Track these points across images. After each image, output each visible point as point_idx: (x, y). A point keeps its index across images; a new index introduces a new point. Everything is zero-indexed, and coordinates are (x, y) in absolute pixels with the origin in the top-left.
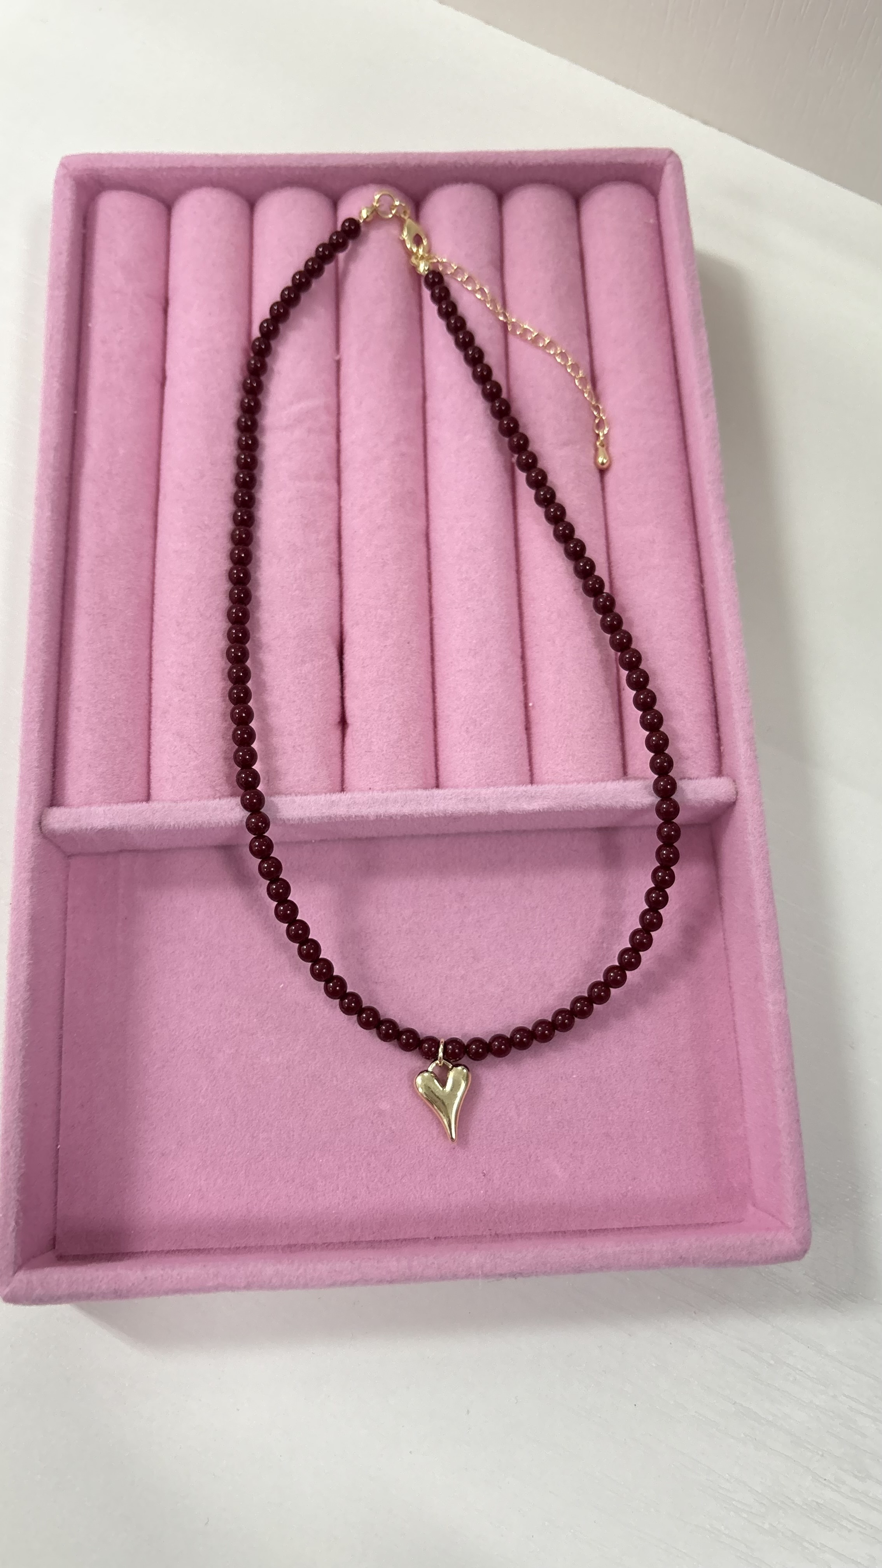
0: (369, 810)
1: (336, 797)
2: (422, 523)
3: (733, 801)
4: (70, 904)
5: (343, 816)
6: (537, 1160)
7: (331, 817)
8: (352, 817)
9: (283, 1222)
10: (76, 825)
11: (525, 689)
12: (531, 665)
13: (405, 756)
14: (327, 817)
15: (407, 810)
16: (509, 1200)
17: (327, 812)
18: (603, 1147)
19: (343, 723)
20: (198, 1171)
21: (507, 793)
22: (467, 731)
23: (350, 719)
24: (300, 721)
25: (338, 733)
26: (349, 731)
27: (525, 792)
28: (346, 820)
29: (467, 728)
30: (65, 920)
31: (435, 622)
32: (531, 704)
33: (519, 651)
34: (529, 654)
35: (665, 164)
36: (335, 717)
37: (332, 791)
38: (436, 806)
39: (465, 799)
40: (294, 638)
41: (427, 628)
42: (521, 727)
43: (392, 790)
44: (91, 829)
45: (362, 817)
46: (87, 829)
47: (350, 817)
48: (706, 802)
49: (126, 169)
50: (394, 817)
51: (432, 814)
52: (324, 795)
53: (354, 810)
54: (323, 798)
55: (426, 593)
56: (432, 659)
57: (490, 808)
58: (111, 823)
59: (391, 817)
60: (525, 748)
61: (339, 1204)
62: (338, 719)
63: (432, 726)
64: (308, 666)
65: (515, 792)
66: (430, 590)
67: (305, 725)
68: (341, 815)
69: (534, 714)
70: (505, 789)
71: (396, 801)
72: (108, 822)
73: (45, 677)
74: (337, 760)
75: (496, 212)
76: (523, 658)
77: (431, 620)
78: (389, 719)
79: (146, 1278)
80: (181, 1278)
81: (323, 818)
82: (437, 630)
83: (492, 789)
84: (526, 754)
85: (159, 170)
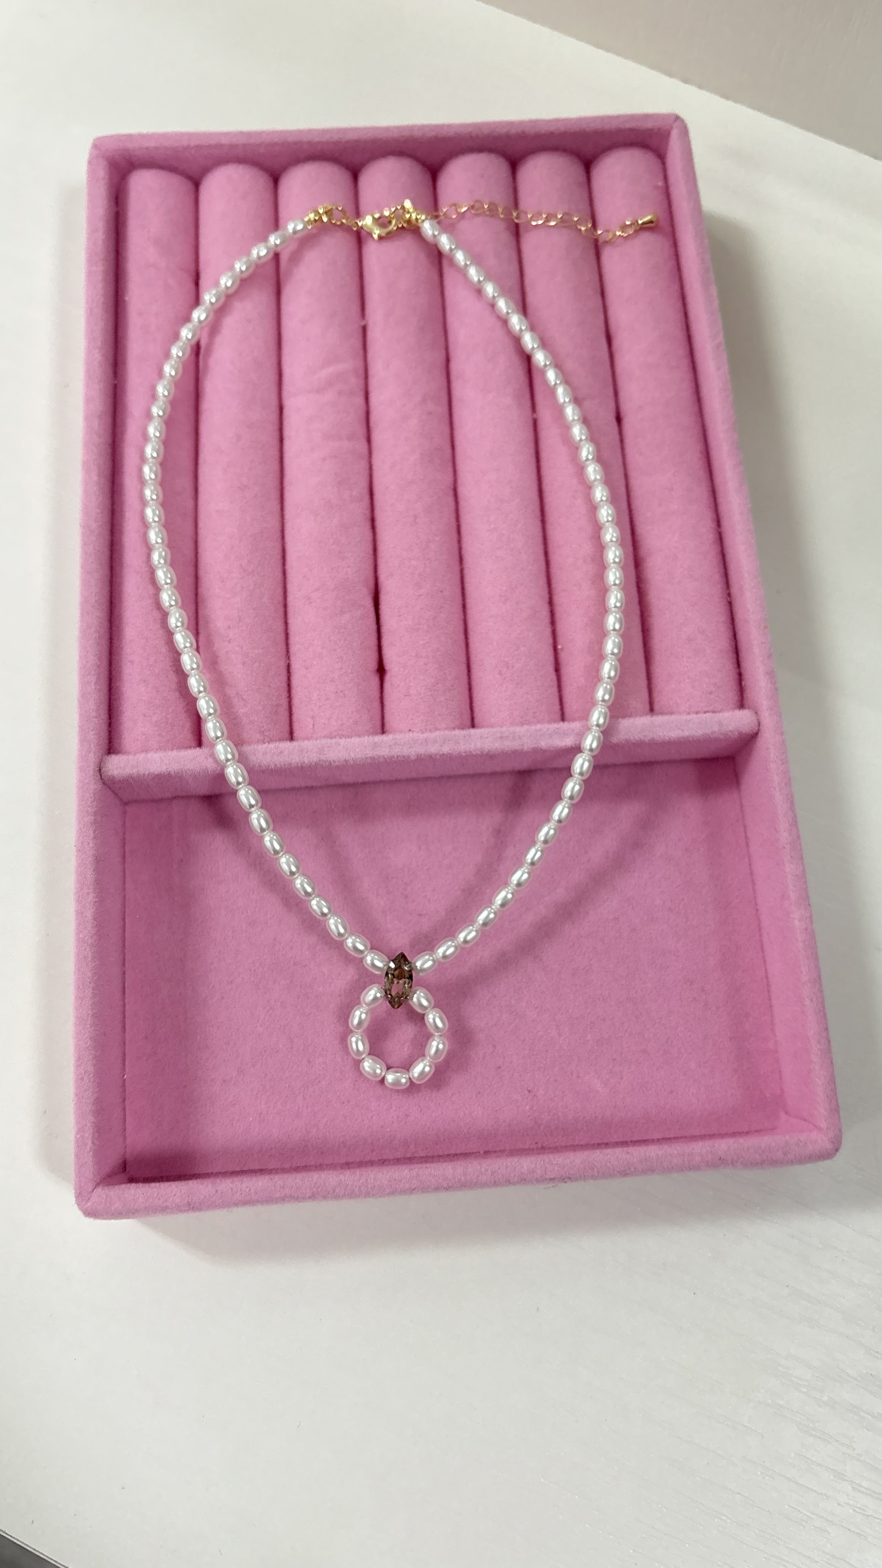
0: (410, 750)
1: (378, 738)
2: (448, 479)
3: (755, 731)
4: (127, 849)
5: (386, 757)
6: (578, 1077)
7: (374, 758)
8: (394, 757)
9: (341, 1141)
10: (135, 771)
11: (554, 633)
12: (558, 610)
13: (442, 699)
14: (371, 758)
15: (446, 749)
16: (554, 1115)
17: (370, 753)
18: (640, 1063)
19: (381, 670)
20: (259, 1095)
21: (540, 730)
22: (500, 673)
23: (388, 665)
24: (341, 669)
25: (375, 680)
26: (387, 678)
27: (558, 729)
28: (388, 760)
29: (500, 671)
30: (124, 863)
31: (466, 571)
32: (559, 647)
33: (547, 596)
34: (557, 599)
35: (671, 128)
36: (373, 665)
37: (375, 733)
38: (473, 744)
39: (501, 737)
40: (333, 590)
41: (458, 577)
42: (551, 669)
43: (430, 731)
44: (149, 774)
45: (404, 756)
46: (144, 775)
47: (393, 757)
48: (730, 734)
49: (156, 148)
50: (433, 756)
51: (470, 752)
52: (366, 737)
53: (396, 750)
54: (367, 740)
55: (456, 546)
56: (464, 606)
57: (525, 745)
58: (167, 769)
59: (431, 756)
60: (555, 690)
61: (393, 1122)
62: (376, 667)
63: (465, 671)
64: (347, 616)
65: (548, 730)
66: (459, 541)
67: (346, 672)
68: (383, 756)
69: (563, 656)
70: (539, 726)
71: (435, 741)
72: (165, 768)
73: (99, 632)
74: (377, 704)
75: (511, 180)
76: (551, 603)
77: (462, 571)
78: (426, 664)
79: (217, 1191)
80: (250, 1190)
81: (367, 758)
82: (467, 579)
83: (526, 727)
84: (557, 694)
85: (187, 148)
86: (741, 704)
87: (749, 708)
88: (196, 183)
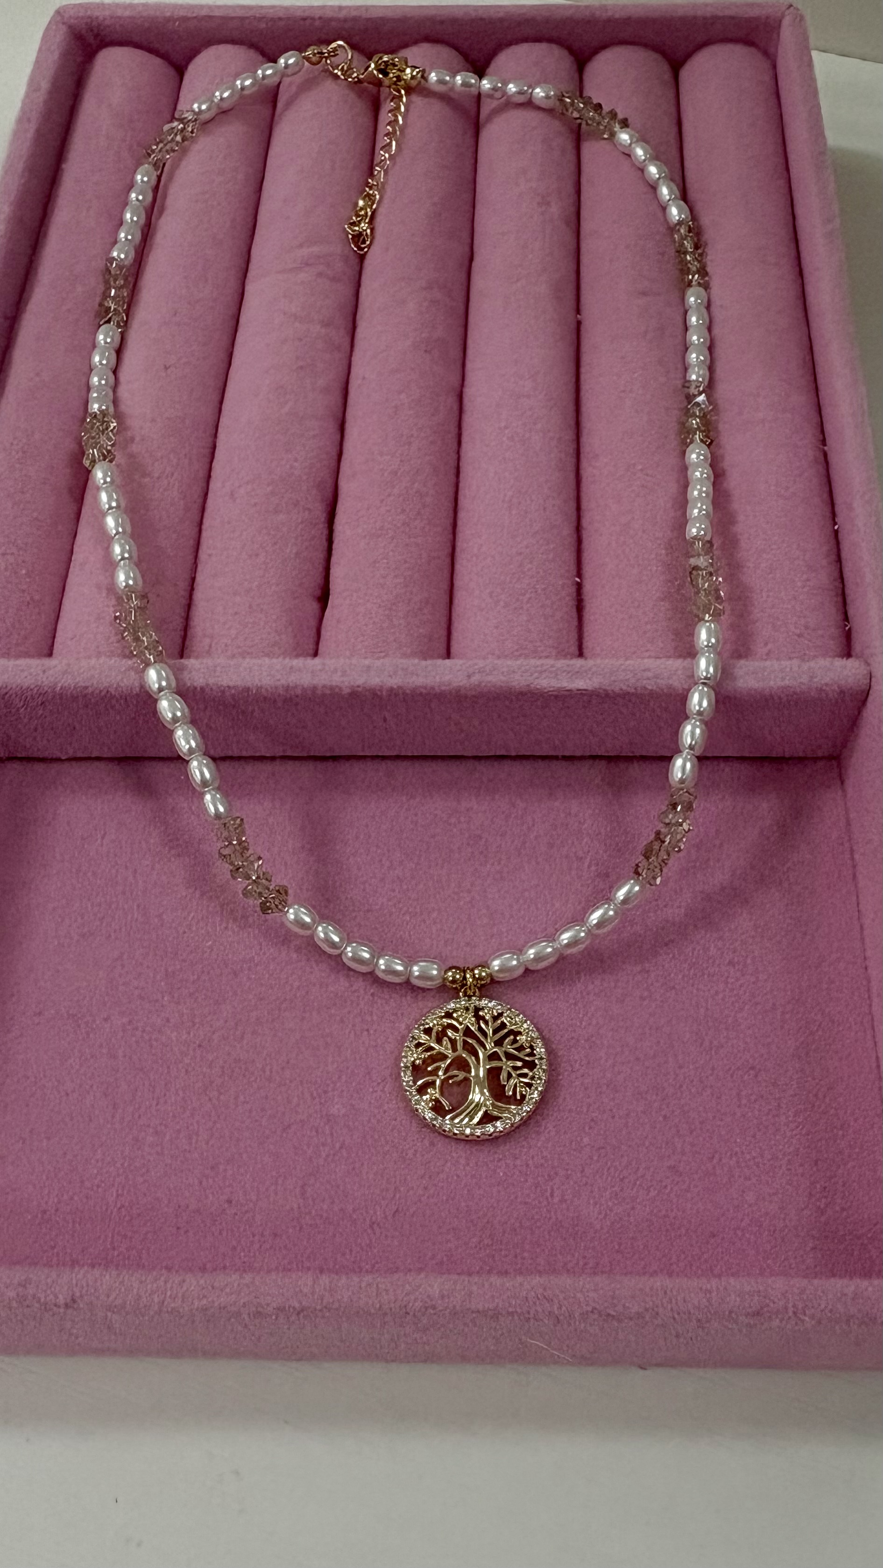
0: (342, 680)
1: (305, 662)
5: (306, 687)
8: (317, 688)
12: (588, 532)
13: (402, 622)
14: (283, 687)
17: (283, 680)
19: (323, 597)
21: (541, 667)
25: (315, 606)
26: (331, 604)
27: (570, 666)
33: (573, 520)
35: (783, 16)
38: (438, 678)
39: (480, 671)
40: (268, 484)
41: (450, 491)
42: (569, 599)
43: (377, 657)
45: (333, 688)
48: (825, 686)
50: (377, 690)
51: (432, 688)
57: (515, 683)
60: (573, 624)
62: (318, 593)
65: (554, 665)
67: (270, 583)
68: (302, 686)
69: (588, 588)
70: (541, 661)
71: (381, 670)
83: (520, 661)
84: (574, 629)
85: (168, 20)
86: (847, 652)
87: (857, 657)
88: (180, 70)
